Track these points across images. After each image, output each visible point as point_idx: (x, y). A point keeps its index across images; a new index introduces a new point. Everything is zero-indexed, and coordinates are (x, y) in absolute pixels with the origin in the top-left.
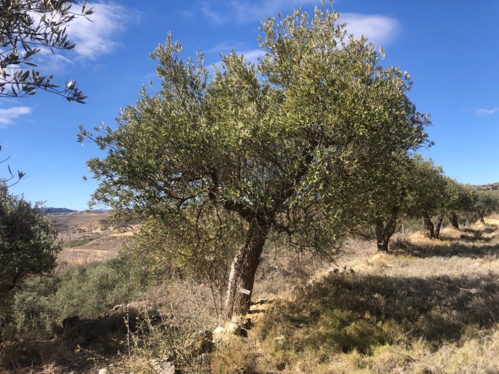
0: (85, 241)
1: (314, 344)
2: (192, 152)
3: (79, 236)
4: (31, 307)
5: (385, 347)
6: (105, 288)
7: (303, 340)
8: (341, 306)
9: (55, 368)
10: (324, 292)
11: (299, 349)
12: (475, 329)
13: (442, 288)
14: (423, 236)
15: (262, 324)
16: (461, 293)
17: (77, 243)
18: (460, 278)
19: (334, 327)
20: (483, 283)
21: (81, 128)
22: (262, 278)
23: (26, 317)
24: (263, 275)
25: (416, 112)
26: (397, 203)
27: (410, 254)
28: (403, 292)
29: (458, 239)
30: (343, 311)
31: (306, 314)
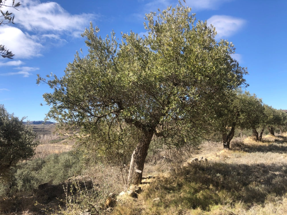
0: (60, 140)
1: (176, 203)
2: (103, 90)
3: (56, 137)
4: (26, 177)
5: (218, 206)
6: (68, 167)
7: (171, 200)
8: (195, 180)
9: (30, 213)
10: (188, 172)
11: (166, 206)
12: (273, 197)
13: (259, 171)
14: (252, 140)
15: (147, 191)
16: (270, 174)
17: (55, 141)
18: (271, 165)
19: (190, 193)
20: (284, 168)
21: (38, 76)
22: (154, 163)
23: (23, 183)
24: (156, 161)
25: (239, 66)
26: (234, 120)
27: (243, 150)
28: (234, 173)
29: (273, 142)
30: (196, 184)
31: (175, 185)
